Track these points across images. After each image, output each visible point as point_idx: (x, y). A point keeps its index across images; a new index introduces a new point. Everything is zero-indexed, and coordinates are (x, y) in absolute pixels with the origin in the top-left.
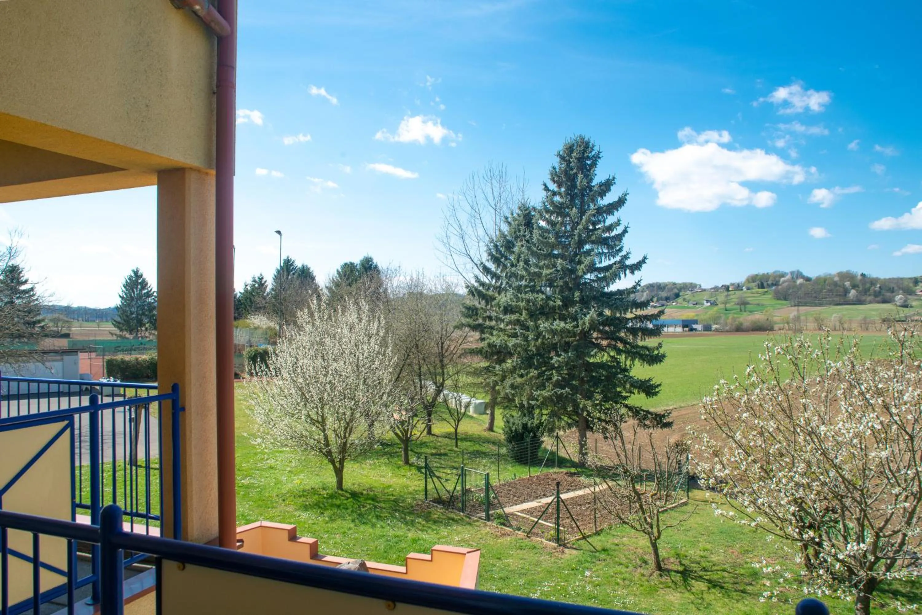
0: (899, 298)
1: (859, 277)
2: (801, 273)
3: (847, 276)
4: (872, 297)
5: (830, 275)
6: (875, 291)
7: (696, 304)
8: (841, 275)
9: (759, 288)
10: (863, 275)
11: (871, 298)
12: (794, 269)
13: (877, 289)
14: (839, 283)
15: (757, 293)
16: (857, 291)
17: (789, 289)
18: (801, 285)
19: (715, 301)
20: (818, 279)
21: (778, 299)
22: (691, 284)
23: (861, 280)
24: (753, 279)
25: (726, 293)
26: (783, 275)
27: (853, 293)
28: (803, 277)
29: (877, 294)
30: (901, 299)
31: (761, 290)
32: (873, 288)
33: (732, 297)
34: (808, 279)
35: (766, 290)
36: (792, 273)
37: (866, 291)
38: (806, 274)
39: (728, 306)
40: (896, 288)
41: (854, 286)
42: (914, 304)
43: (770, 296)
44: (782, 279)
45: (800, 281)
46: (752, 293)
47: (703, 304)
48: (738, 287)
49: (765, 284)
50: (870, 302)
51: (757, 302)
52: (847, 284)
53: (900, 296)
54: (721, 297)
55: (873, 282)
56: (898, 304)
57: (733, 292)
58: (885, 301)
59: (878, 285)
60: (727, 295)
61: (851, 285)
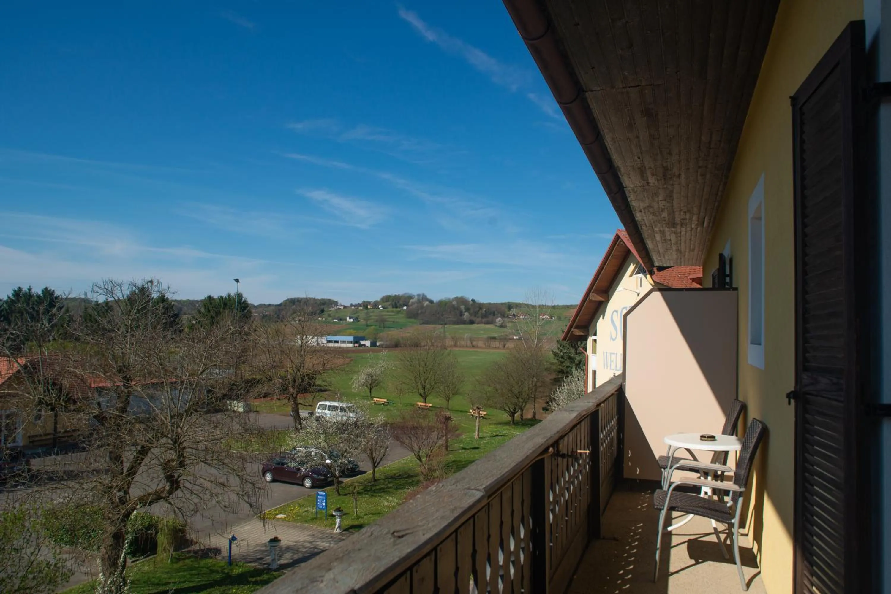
0: (499, 320)
1: (471, 303)
2: (426, 296)
3: (462, 301)
4: (480, 319)
5: (449, 299)
6: (482, 314)
7: (341, 320)
8: (456, 299)
9: (393, 307)
10: (473, 300)
12: (420, 292)
13: (484, 312)
14: (456, 306)
15: (393, 312)
16: (469, 313)
17: (418, 310)
18: (427, 306)
19: (357, 318)
20: (440, 303)
21: (410, 318)
22: (330, 300)
23: (472, 305)
24: (386, 299)
25: (366, 311)
26: (410, 297)
27: (466, 315)
28: (427, 300)
29: (485, 316)
30: (499, 321)
31: (394, 309)
32: (480, 311)
33: (371, 314)
34: (431, 302)
35: (398, 309)
36: (418, 295)
37: (476, 314)
38: (429, 297)
39: (369, 322)
40: (496, 313)
41: (467, 310)
42: (508, 325)
43: (403, 315)
44: (411, 301)
45: (426, 303)
46: (388, 312)
47: (346, 320)
48: (375, 305)
49: (398, 305)
50: (481, 323)
51: (392, 320)
52: (462, 307)
53: (499, 319)
54: (362, 314)
55: (481, 306)
56: (498, 325)
57: (371, 310)
58: (488, 323)
59: (484, 309)
60: (367, 313)
61: (465, 308)
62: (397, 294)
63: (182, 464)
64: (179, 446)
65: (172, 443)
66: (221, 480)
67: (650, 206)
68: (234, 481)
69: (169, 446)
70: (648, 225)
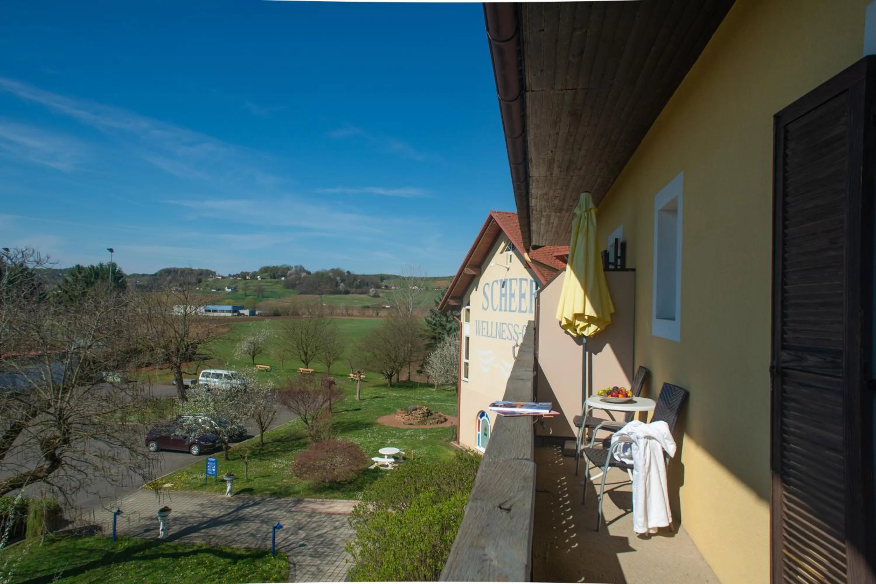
0: (372, 291)
1: (346, 274)
2: (303, 268)
3: (337, 272)
5: (326, 271)
6: (357, 285)
7: (219, 290)
8: (333, 270)
9: (271, 278)
10: (348, 272)
11: (354, 290)
12: (298, 264)
13: (358, 283)
14: (332, 277)
15: (271, 282)
16: (344, 284)
17: (296, 281)
18: (305, 277)
19: (235, 288)
20: (318, 274)
21: (288, 288)
22: (207, 270)
23: (347, 276)
24: (265, 270)
25: (244, 281)
26: (289, 269)
27: (342, 286)
28: (305, 271)
29: (359, 287)
30: (373, 291)
31: (273, 280)
32: (355, 282)
33: (250, 284)
34: (309, 273)
35: (277, 280)
36: (296, 267)
37: (351, 285)
38: (306, 268)
39: (247, 292)
40: (370, 284)
41: (343, 281)
42: (381, 295)
43: (281, 286)
44: (289, 272)
45: (304, 275)
46: (267, 282)
47: (224, 290)
48: (254, 276)
49: (276, 276)
50: (356, 293)
51: (271, 290)
52: (338, 278)
53: (373, 289)
54: (241, 284)
55: (355, 277)
56: (372, 295)
57: (250, 281)
58: (362, 293)
59: (359, 281)
60: (245, 284)
61: (340, 279)
62: (275, 265)
63: (66, 441)
64: (64, 423)
65: (55, 419)
66: (111, 454)
67: (546, 194)
68: (125, 453)
69: (51, 422)
70: (538, 210)
